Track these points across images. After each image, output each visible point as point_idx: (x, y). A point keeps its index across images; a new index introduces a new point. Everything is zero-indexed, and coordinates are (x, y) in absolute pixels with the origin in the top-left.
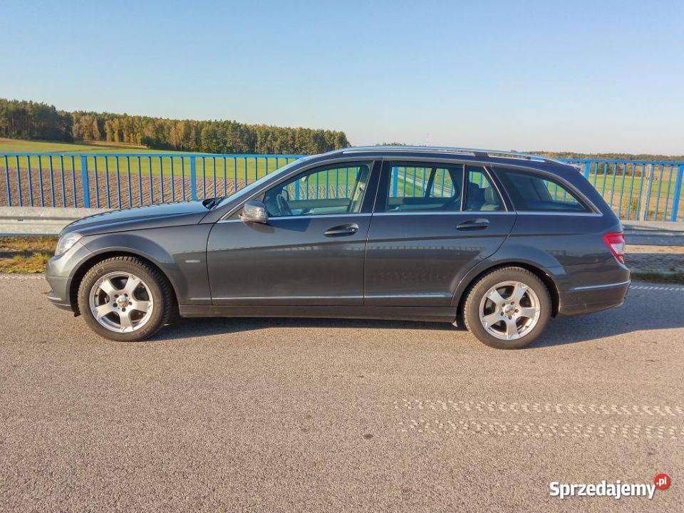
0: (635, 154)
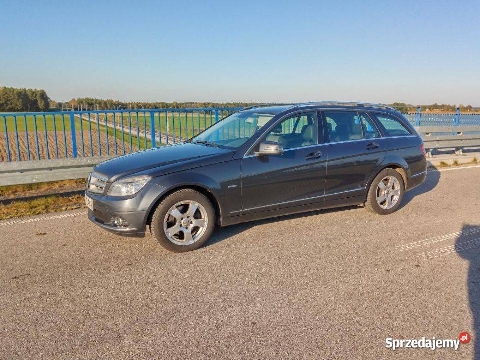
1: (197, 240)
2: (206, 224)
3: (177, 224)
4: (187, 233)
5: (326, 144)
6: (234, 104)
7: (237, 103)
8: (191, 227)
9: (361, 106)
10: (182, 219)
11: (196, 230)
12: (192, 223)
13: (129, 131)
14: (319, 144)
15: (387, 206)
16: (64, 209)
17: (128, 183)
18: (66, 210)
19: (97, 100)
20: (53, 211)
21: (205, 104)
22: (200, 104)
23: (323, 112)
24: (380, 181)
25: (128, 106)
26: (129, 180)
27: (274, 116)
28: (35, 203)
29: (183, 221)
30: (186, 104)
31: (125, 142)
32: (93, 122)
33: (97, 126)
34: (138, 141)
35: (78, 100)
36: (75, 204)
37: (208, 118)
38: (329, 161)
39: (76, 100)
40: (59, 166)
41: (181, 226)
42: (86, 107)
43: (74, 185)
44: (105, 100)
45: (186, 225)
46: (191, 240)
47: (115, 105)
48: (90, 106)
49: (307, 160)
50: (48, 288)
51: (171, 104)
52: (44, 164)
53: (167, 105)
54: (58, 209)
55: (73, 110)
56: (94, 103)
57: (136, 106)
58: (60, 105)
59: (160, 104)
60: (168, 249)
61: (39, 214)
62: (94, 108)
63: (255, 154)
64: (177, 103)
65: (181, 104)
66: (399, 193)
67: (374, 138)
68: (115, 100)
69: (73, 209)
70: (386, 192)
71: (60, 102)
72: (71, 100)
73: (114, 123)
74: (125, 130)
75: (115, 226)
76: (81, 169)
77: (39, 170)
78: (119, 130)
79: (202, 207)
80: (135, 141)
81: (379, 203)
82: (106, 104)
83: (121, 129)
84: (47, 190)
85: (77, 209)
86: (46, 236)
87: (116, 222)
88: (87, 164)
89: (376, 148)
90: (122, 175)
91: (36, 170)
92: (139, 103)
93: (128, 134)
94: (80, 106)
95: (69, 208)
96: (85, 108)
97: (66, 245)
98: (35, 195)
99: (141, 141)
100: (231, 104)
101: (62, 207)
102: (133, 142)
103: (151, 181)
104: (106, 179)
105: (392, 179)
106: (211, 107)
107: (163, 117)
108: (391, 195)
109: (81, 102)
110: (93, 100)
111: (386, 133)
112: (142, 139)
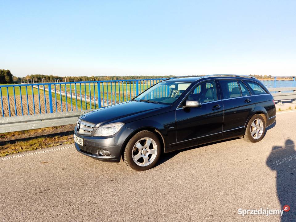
0: (138, 76)
1: (151, 162)
2: (156, 152)
3: (140, 152)
4: (145, 158)
5: (222, 100)
6: (130, 77)
7: (132, 76)
8: (148, 154)
9: (238, 77)
10: (142, 149)
11: (150, 156)
12: (148, 152)
13: (65, 94)
14: (218, 100)
15: (256, 137)
16: (52, 145)
17: (108, 128)
18: (53, 146)
19: (43, 76)
20: (45, 147)
21: (111, 77)
22: (108, 77)
23: (218, 81)
24: (252, 122)
25: (63, 79)
26: (109, 125)
27: (191, 83)
28: (31, 142)
29: (143, 151)
30: (100, 77)
31: (63, 102)
32: (40, 89)
33: (44, 92)
34: (71, 101)
35: (31, 76)
36: (58, 142)
37: (110, 85)
38: (225, 110)
39: (30, 76)
40: (48, 118)
41: (142, 154)
42: (37, 80)
43: (52, 130)
44: (49, 75)
45: (145, 153)
46: (147, 162)
47: (55, 78)
48: (39, 79)
49: (213, 110)
50: (66, 199)
51: (90, 77)
52: (39, 116)
53: (88, 77)
54: (48, 145)
55: (28, 82)
56: (42, 78)
57: (68, 79)
58: (20, 79)
59: (83, 77)
60: (134, 169)
61: (36, 149)
62: (41, 80)
63: (183, 107)
64: (94, 76)
65: (96, 77)
66: (263, 129)
67: (246, 96)
68: (55, 75)
69: (57, 145)
70: (256, 128)
71: (19, 77)
72: (26, 76)
73: (55, 90)
74: (63, 94)
75: (100, 155)
76: (61, 119)
77: (36, 120)
78: (58, 94)
79: (154, 141)
80: (69, 100)
81: (252, 135)
82: (49, 78)
83: (60, 93)
84: (35, 133)
85: (60, 145)
86: (48, 164)
87: (101, 153)
88: (66, 116)
89: (250, 102)
90: (104, 122)
91: (34, 121)
92: (70, 77)
93: (64, 96)
94: (32, 79)
95: (55, 145)
96: (35, 80)
97: (64, 169)
98: (28, 137)
99: (73, 100)
100: (128, 77)
101: (50, 144)
102: (68, 101)
103: (124, 126)
104: (92, 125)
105: (258, 121)
106: (115, 79)
107: (92, 85)
108: (258, 130)
109: (33, 77)
110: (40, 76)
111: (253, 92)
112: (74, 99)
